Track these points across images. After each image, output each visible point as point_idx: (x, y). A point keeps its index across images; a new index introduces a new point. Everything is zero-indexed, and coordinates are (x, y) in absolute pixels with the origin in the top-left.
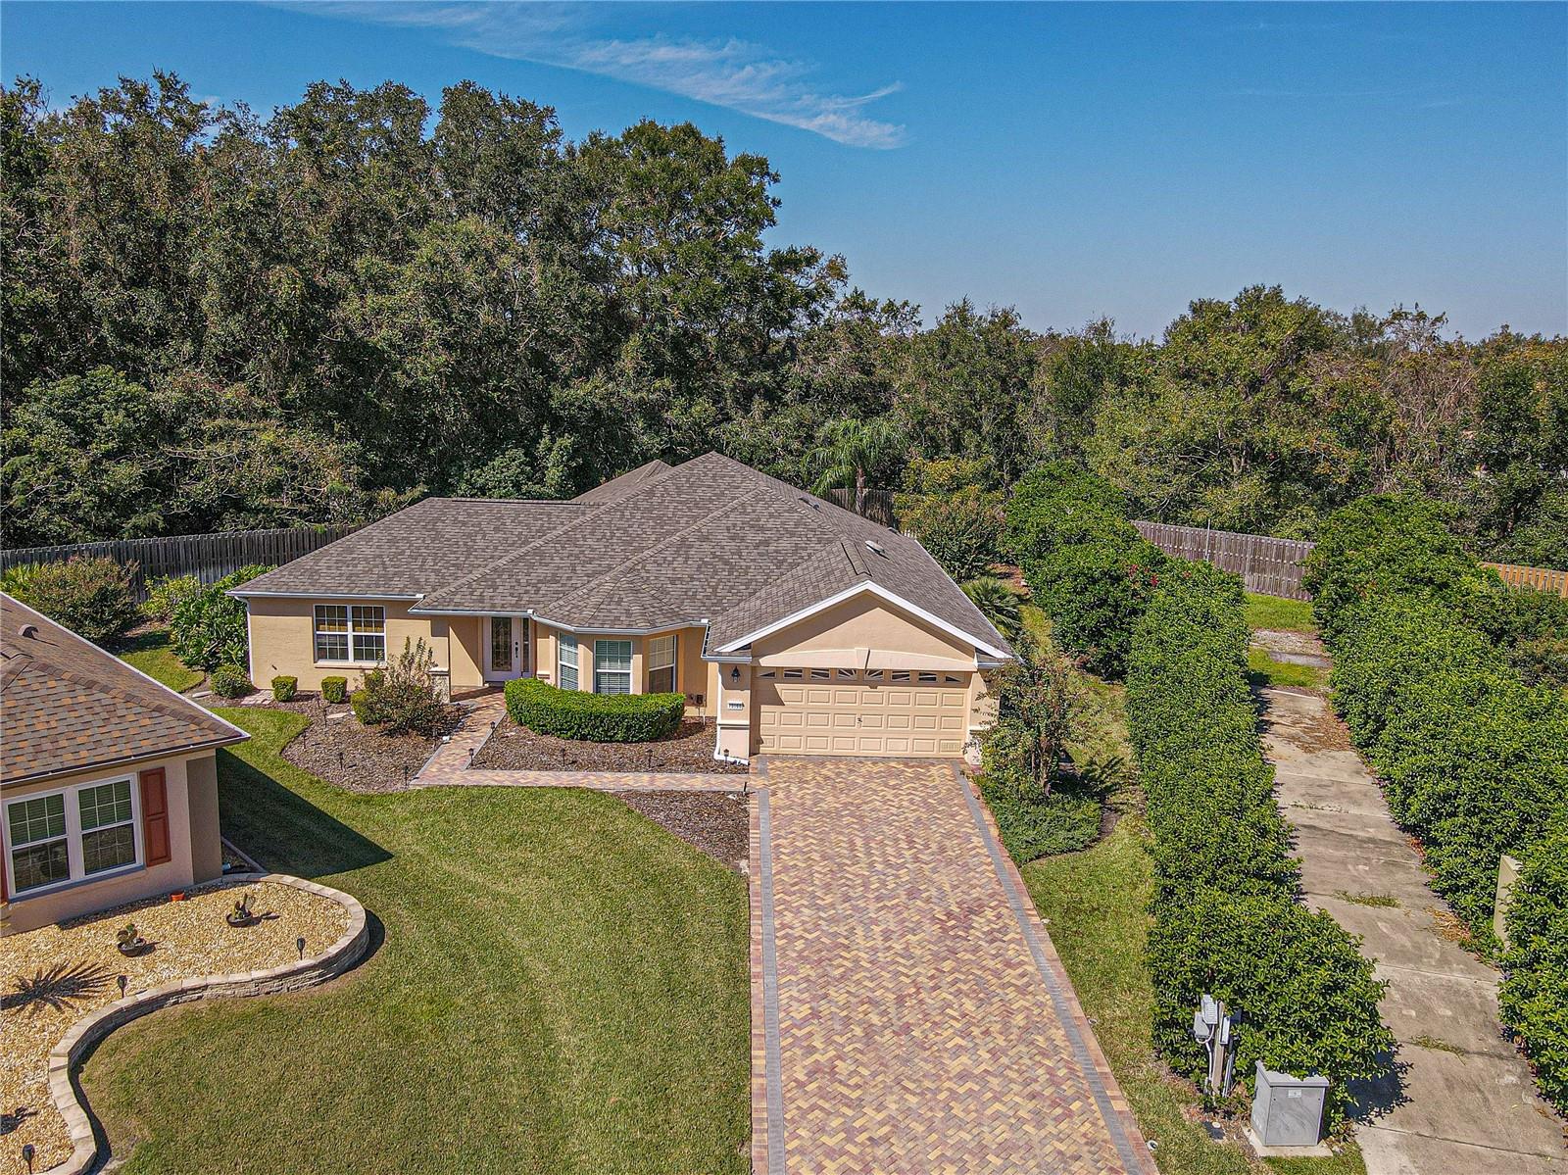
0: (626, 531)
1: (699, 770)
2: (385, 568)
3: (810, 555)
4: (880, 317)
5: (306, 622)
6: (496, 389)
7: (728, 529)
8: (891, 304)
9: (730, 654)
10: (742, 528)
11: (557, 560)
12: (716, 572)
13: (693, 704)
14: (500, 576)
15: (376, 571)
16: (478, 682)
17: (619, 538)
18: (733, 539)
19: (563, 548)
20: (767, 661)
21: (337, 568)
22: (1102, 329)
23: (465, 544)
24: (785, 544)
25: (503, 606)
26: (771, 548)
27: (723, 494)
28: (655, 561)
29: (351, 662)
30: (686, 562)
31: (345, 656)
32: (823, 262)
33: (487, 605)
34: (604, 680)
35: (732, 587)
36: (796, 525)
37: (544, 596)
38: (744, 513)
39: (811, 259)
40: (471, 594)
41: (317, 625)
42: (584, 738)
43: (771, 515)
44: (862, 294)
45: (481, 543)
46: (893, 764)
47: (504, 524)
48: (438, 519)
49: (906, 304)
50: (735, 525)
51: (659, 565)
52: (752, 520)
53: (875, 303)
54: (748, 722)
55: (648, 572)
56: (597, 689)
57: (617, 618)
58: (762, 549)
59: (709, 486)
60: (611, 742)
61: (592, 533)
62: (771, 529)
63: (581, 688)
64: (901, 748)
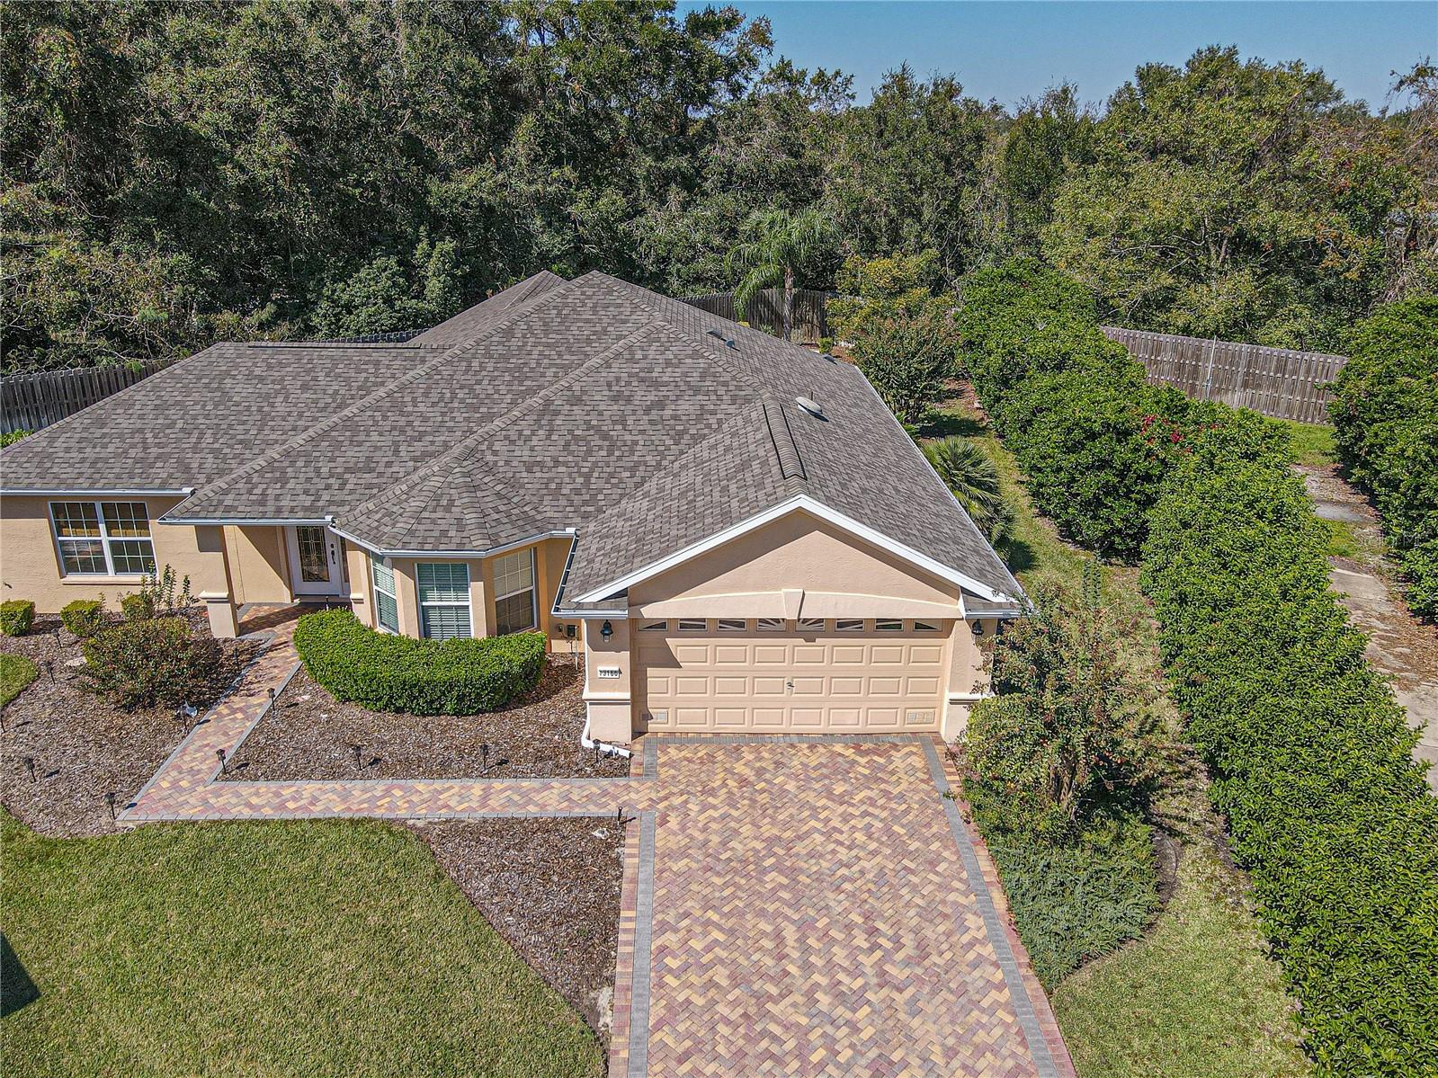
0: (472, 389)
1: (558, 772)
2: (145, 448)
3: (720, 422)
4: (810, 90)
5: (42, 525)
6: (358, 184)
7: (609, 385)
8: (821, 74)
9: (595, 606)
10: (628, 383)
11: (375, 437)
12: (589, 452)
13: (562, 638)
14: (293, 463)
15: (132, 453)
16: (284, 598)
17: (462, 401)
18: (615, 399)
19: (385, 418)
20: (651, 612)
21: (80, 450)
22: (1063, 98)
23: (260, 410)
24: (687, 407)
25: (292, 510)
26: (668, 412)
27: (605, 331)
28: (506, 437)
29: (111, 576)
30: (548, 437)
31: (101, 567)
32: (746, 25)
33: (270, 508)
34: (433, 615)
35: (612, 476)
36: (703, 377)
37: (352, 492)
38: (632, 360)
39: (731, 23)
40: (250, 492)
41: (59, 529)
42: (399, 710)
43: (668, 363)
44: (789, 64)
45: (281, 408)
46: (838, 748)
47: (315, 379)
48: (228, 373)
49: (838, 74)
50: (618, 379)
51: (512, 442)
52: (642, 370)
53: (803, 74)
54: (627, 695)
55: (495, 453)
56: (426, 631)
57: (444, 533)
58: (654, 414)
59: (587, 321)
60: (439, 715)
61: (426, 394)
62: (666, 384)
63: (403, 632)
64: (851, 722)
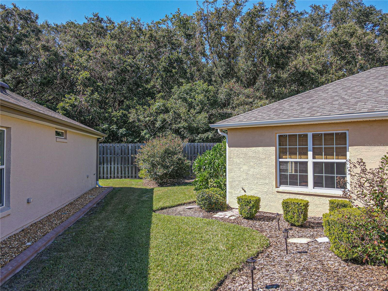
5: (271, 152)
29: (310, 188)
31: (305, 183)
41: (282, 153)
